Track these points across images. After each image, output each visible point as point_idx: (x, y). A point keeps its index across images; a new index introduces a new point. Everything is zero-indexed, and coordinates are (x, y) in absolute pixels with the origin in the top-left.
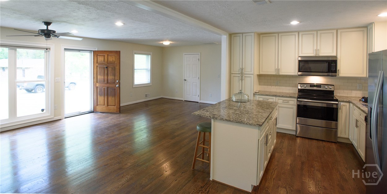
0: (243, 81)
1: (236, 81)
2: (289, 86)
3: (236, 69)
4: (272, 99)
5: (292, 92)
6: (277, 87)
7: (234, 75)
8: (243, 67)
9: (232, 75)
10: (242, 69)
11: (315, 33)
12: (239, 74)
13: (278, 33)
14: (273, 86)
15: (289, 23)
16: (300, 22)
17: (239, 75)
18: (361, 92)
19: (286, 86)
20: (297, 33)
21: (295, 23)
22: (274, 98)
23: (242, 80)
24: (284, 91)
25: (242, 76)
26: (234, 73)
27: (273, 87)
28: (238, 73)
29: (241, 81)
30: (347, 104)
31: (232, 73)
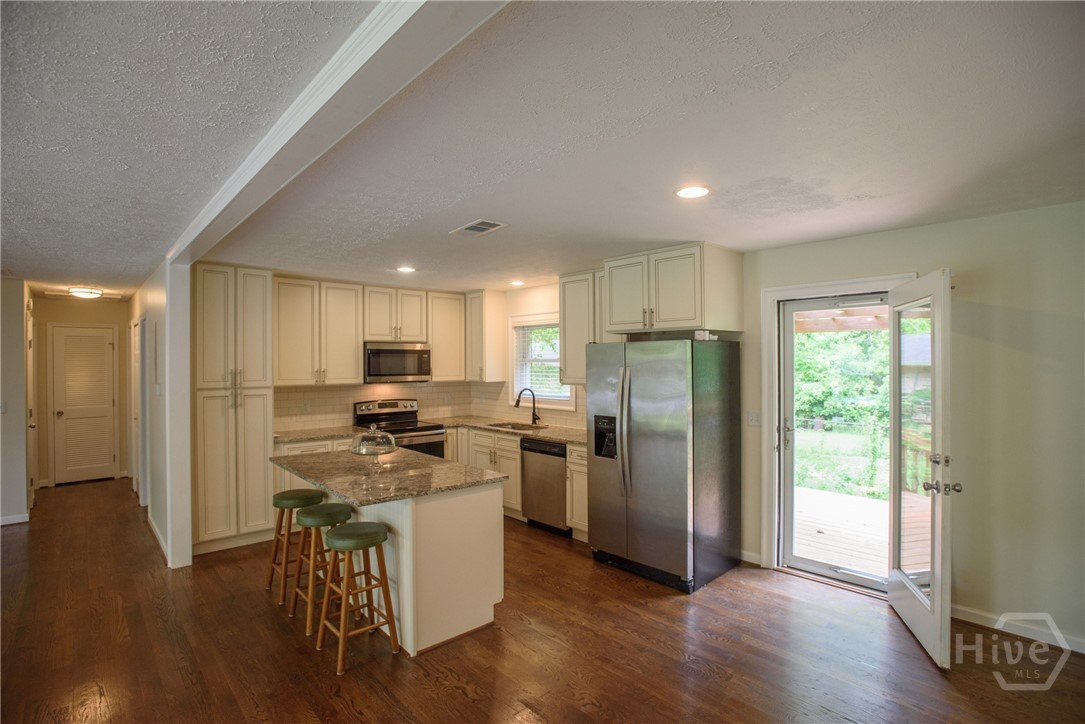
0: (240, 410)
1: (216, 413)
2: (333, 412)
3: (215, 373)
4: (321, 446)
5: (340, 425)
6: (304, 418)
7: (206, 393)
8: (240, 367)
9: (200, 395)
10: (236, 374)
11: (393, 291)
12: (226, 389)
13: (320, 280)
14: (296, 415)
15: (395, 269)
16: (417, 270)
17: (228, 393)
18: (450, 408)
19: (326, 413)
20: (361, 287)
21: (406, 270)
22: (329, 442)
23: (235, 406)
24: (323, 425)
25: (236, 396)
26: (206, 386)
27: (294, 418)
28: (222, 385)
29: (232, 411)
30: (454, 431)
31: (199, 386)
